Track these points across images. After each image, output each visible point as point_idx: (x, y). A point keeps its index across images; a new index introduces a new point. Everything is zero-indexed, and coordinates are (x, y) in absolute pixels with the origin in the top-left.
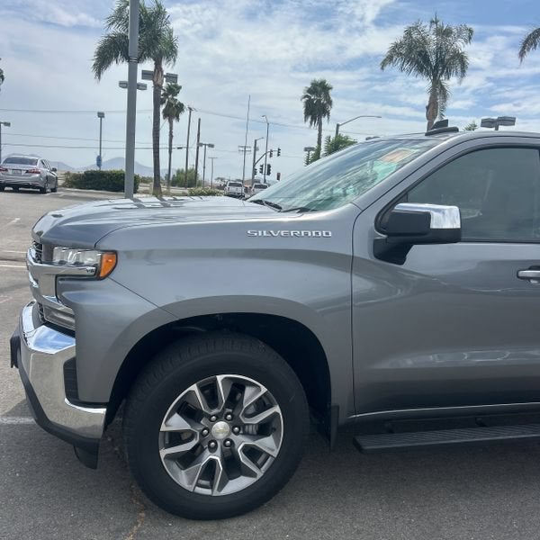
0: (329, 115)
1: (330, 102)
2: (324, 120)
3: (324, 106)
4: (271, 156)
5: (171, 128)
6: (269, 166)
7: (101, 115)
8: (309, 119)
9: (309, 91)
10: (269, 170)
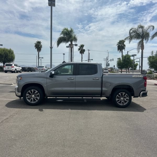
0: (125, 49)
1: (125, 46)
2: (123, 50)
3: (123, 47)
4: (111, 61)
5: (82, 56)
6: (109, 64)
7: (64, 54)
8: (119, 51)
9: (119, 43)
10: (109, 65)
